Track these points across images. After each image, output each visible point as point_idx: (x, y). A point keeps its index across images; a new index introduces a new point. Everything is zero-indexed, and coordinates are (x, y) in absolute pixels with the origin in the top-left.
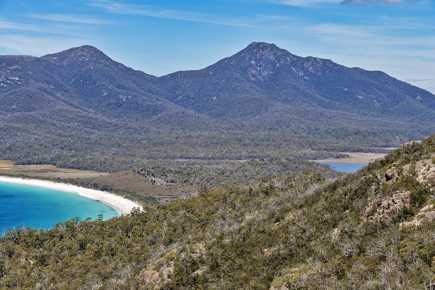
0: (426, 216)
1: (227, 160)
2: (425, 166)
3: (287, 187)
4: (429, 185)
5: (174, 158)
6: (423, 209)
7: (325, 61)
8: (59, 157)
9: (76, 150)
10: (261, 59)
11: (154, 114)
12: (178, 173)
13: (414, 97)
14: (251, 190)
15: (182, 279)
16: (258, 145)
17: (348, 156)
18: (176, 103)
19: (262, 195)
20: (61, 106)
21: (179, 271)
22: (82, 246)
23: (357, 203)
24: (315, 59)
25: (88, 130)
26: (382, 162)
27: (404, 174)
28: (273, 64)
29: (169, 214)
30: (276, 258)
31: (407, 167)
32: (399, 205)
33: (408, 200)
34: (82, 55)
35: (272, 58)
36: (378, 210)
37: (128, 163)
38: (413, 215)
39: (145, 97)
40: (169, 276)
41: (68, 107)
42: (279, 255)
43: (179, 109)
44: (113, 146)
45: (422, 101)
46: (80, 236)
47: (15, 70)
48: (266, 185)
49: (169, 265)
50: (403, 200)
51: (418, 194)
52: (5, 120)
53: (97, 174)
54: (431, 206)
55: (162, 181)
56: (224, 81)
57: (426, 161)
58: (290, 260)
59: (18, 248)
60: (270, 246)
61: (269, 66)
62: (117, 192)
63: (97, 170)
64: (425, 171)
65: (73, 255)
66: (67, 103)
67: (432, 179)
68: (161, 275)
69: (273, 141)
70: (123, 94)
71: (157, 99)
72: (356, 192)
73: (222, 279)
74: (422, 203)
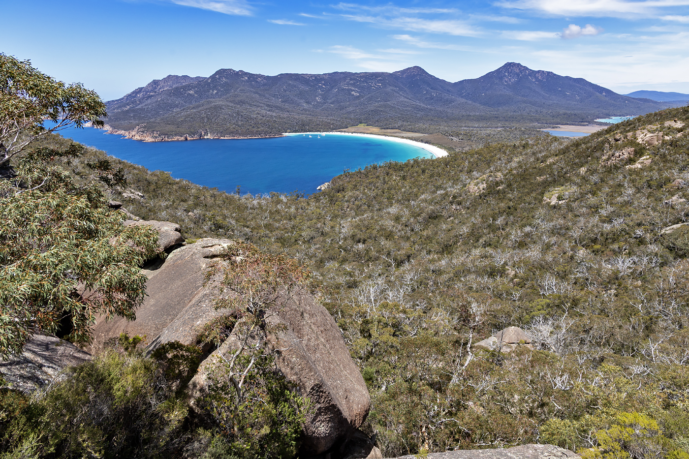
0: (645, 162)
1: (490, 128)
2: (643, 133)
3: (536, 144)
4: (647, 144)
5: (461, 127)
6: (642, 159)
7: (549, 73)
8: (402, 126)
9: (411, 122)
10: (511, 72)
11: (450, 103)
12: (465, 135)
13: (601, 94)
14: (515, 145)
15: (491, 191)
16: (507, 121)
17: (559, 127)
18: (462, 97)
19: (522, 148)
20: (402, 99)
21: (489, 187)
22: (424, 171)
24: (543, 71)
25: (415, 111)
26: (606, 131)
27: (628, 138)
28: (518, 75)
29: (469, 157)
30: (546, 182)
31: (630, 134)
32: (626, 156)
33: (633, 153)
34: (414, 72)
35: (518, 71)
36: (612, 158)
37: (437, 129)
38: (635, 162)
39: (445, 94)
40: (483, 189)
41: (406, 100)
42: (547, 180)
43: (464, 100)
44: (429, 120)
45: (606, 96)
46: (423, 166)
47: (379, 80)
48: (524, 142)
49: (483, 184)
50: (629, 153)
51: (639, 150)
52: (375, 106)
53: (422, 135)
54: (648, 157)
55: (457, 139)
56: (489, 85)
57: (643, 131)
58: (554, 184)
59: (391, 171)
60: (540, 176)
61: (516, 76)
62: (433, 144)
63: (421, 133)
64: (643, 136)
65: (419, 176)
66: (405, 97)
67: (648, 141)
68: (478, 188)
69: (516, 118)
70: (434, 93)
71: (452, 95)
72: (595, 147)
73: (515, 192)
74: (641, 155)
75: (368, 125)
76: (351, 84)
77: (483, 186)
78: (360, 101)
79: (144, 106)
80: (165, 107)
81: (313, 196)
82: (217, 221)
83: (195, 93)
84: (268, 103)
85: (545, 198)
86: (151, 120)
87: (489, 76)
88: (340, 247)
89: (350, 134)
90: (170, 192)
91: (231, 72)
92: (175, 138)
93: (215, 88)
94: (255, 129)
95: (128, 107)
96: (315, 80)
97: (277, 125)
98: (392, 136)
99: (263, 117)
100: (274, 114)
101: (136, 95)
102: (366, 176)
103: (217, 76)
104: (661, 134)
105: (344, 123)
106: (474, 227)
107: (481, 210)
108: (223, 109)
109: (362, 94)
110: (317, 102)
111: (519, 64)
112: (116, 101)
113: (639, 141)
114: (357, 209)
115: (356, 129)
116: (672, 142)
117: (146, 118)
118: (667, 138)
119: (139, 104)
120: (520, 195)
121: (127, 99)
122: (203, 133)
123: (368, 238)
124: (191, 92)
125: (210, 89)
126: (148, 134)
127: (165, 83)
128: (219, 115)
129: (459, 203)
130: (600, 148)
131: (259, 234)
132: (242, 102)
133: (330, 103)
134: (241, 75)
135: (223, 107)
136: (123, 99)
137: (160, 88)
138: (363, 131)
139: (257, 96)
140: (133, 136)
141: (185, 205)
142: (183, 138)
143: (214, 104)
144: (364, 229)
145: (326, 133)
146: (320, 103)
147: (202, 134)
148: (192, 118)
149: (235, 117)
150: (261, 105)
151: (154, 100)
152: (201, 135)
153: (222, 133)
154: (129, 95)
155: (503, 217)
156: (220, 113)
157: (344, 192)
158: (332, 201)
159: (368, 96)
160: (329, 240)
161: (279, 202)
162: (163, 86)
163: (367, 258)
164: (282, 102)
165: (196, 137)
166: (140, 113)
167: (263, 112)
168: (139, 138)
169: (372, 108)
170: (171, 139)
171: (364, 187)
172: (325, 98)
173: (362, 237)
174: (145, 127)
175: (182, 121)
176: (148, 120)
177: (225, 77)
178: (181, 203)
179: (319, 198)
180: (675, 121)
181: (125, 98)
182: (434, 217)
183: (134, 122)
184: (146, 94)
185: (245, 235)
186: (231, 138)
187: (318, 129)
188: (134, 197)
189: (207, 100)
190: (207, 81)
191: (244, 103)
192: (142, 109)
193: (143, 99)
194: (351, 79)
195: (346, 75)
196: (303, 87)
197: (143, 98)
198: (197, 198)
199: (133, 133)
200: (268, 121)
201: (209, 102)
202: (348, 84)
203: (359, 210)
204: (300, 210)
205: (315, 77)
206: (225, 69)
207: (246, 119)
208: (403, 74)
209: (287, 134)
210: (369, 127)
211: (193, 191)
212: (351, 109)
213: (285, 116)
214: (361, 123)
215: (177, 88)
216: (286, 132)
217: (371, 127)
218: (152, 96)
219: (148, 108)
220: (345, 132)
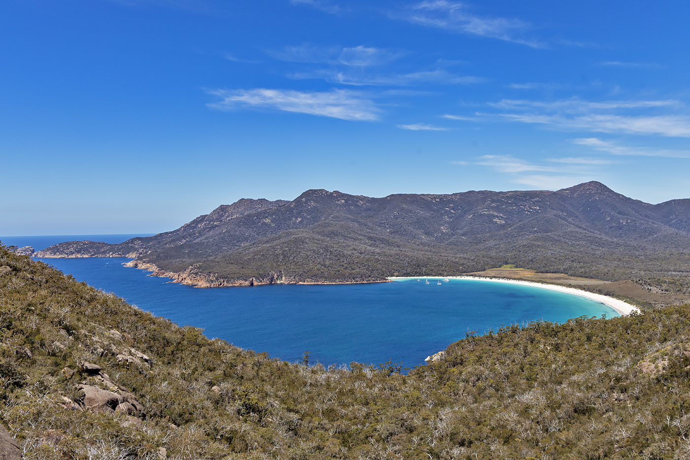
5: (668, 271)
8: (570, 268)
9: (584, 263)
11: (650, 234)
12: (672, 283)
15: (675, 372)
18: (670, 225)
20: (572, 228)
21: (672, 366)
22: (589, 339)
25: (594, 247)
29: (664, 317)
34: (590, 189)
37: (628, 274)
39: (642, 221)
40: (664, 369)
41: (578, 229)
43: (673, 230)
44: (615, 260)
46: (587, 330)
47: (536, 201)
49: (663, 359)
52: (528, 239)
53: (601, 282)
55: (657, 290)
59: (538, 337)
62: (618, 297)
63: (601, 279)
65: (581, 345)
66: (577, 226)
68: (656, 367)
70: (623, 219)
71: (653, 223)
75: (517, 267)
76: (493, 208)
77: (663, 363)
78: (505, 231)
79: (204, 239)
80: (231, 241)
81: (414, 371)
82: (249, 399)
83: (272, 221)
84: (372, 235)
86: (211, 258)
88: (431, 451)
89: (488, 280)
90: (194, 356)
91: (322, 194)
92: (238, 283)
93: (299, 214)
94: (348, 271)
95: (184, 241)
96: (439, 202)
97: (379, 266)
98: (552, 283)
99: (361, 253)
100: (378, 250)
101: (197, 225)
102: (500, 342)
103: (304, 199)
105: (480, 263)
106: (640, 430)
107: (657, 402)
108: (306, 243)
109: (509, 222)
110: (442, 233)
112: (170, 233)
114: (479, 394)
115: (497, 272)
117: (203, 255)
119: (198, 237)
121: (185, 230)
122: (276, 276)
123: (476, 439)
124: (268, 221)
125: (292, 217)
126: (202, 277)
127: (234, 209)
128: (300, 252)
129: (624, 390)
131: (311, 424)
132: (333, 234)
133: (461, 235)
134: (336, 197)
135: (307, 241)
136: (179, 230)
137: (227, 217)
138: (508, 275)
139: (356, 225)
140: (182, 280)
141: (210, 376)
142: (247, 283)
143: (294, 236)
144: (472, 424)
145: (450, 278)
146: (446, 234)
147: (273, 277)
148: (263, 255)
149: (322, 254)
150: (360, 237)
151: (218, 231)
152: (272, 279)
153: (302, 277)
154: (188, 226)
156: (301, 248)
157: (462, 366)
158: (442, 379)
159: (518, 225)
160: (415, 439)
161: (361, 377)
162: (232, 213)
164: (391, 233)
165: (266, 281)
166: (198, 249)
167: (362, 247)
168: (190, 282)
169: (525, 243)
170: (232, 283)
171: (494, 359)
172: (453, 227)
173: (467, 437)
174: (200, 268)
175: (249, 259)
176: (207, 257)
177: (314, 201)
178: (207, 373)
179: (424, 375)
181: (182, 229)
182: (582, 411)
183: (188, 260)
184: (209, 224)
185: (290, 423)
186: (313, 283)
187: (439, 272)
188: (131, 361)
189: (287, 231)
190: (289, 206)
191: (337, 235)
192: (200, 244)
193: (204, 230)
194: (493, 201)
195: (486, 195)
196: (422, 213)
198: (232, 366)
199: (184, 276)
200: (368, 260)
201: (288, 234)
202: (489, 208)
203: (481, 395)
204: (387, 392)
205: (441, 199)
206: (315, 190)
207: (336, 256)
208: (573, 193)
209: (393, 278)
210: (518, 269)
211: (228, 356)
212: (492, 243)
213: (393, 252)
214: (506, 263)
215: (249, 216)
216: (392, 276)
217: (522, 269)
218: (216, 226)
219: (208, 242)
220: (480, 276)
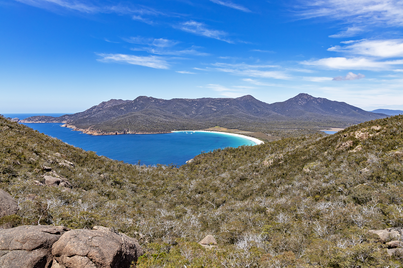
0: (358, 149)
1: (291, 129)
3: (310, 138)
4: (360, 139)
5: (274, 128)
6: (357, 147)
7: (324, 99)
8: (240, 127)
9: (245, 125)
10: (303, 98)
11: (268, 115)
12: (275, 133)
13: (355, 110)
14: (298, 138)
15: (275, 164)
16: (301, 125)
17: (331, 129)
18: (275, 112)
19: (301, 140)
21: (274, 162)
22: (246, 153)
23: (334, 144)
24: (321, 98)
25: (248, 119)
26: (343, 131)
27: (351, 135)
28: (307, 100)
29: (272, 145)
31: (352, 133)
32: (348, 145)
33: (352, 144)
34: (247, 98)
35: (306, 98)
36: (341, 146)
37: (260, 129)
38: (353, 148)
39: (265, 110)
40: (271, 163)
42: (306, 159)
43: (276, 113)
44: (255, 124)
45: (358, 112)
46: (245, 150)
47: (228, 102)
48: (303, 137)
49: (271, 160)
50: (350, 144)
51: (355, 142)
52: (225, 116)
53: (251, 132)
54: (360, 146)
55: (270, 135)
56: (290, 105)
57: (359, 131)
58: (310, 161)
59: (228, 153)
60: (304, 156)
61: (305, 100)
62: (256, 138)
63: (251, 131)
64: (358, 134)
65: (243, 155)
66: (242, 112)
67: (361, 137)
68: (269, 163)
69: (306, 124)
70: (259, 109)
71: (269, 111)
72: (333, 140)
73: (288, 165)
74: (357, 145)
75: (220, 127)
76: (212, 104)
77: (271, 161)
78: (216, 113)
79: (96, 116)
80: (107, 116)
81: (182, 167)
82: (116, 179)
83: (125, 109)
84: (165, 114)
85: (304, 169)
86: (99, 123)
87: (290, 100)
88: (188, 196)
89: (210, 132)
90: (92, 163)
91: (145, 98)
92: (111, 133)
93: (136, 106)
94: (156, 129)
95: (87, 116)
96: (192, 102)
97: (168, 127)
98: (233, 133)
99: (161, 122)
100: (167, 120)
101: (92, 110)
102: (214, 155)
103: (138, 100)
104: (368, 133)
105: (207, 125)
106: (263, 185)
107: (269, 175)
108: (139, 117)
109: (218, 110)
110: (193, 114)
111: (307, 94)
112: (81, 113)
113: (356, 137)
114: (206, 174)
115: (213, 129)
116: (373, 137)
117: (96, 122)
118: (371, 135)
119: (93, 115)
120: (290, 167)
121: (87, 112)
122: (126, 131)
123: (205, 191)
124: (122, 108)
125: (133, 107)
126: (95, 131)
127: (108, 103)
128: (136, 121)
129: (258, 171)
130: (335, 141)
131: (141, 188)
132: (150, 114)
133: (200, 115)
134: (151, 99)
135: (139, 116)
136: (85, 112)
137: (106, 106)
138: (218, 130)
139: (159, 110)
140: (87, 132)
141: (99, 170)
142: (114, 133)
143: (134, 115)
144: (203, 186)
145: (196, 131)
146: (194, 114)
148: (121, 122)
149: (145, 122)
150: (160, 115)
151: (101, 112)
152: (125, 132)
153: (137, 131)
154: (89, 110)
155: (279, 179)
157: (200, 164)
158: (192, 169)
159: (221, 111)
160: (182, 192)
161: (161, 169)
163: (201, 203)
164: (173, 114)
165: (122, 133)
166: (93, 120)
167: (162, 119)
168: (90, 133)
169: (223, 118)
170: (108, 133)
171: (212, 161)
172: (197, 111)
173: (201, 190)
174: (94, 127)
175: (115, 124)
177: (142, 100)
178: (98, 169)
179: (185, 168)
180: (377, 126)
182: (243, 179)
183: (89, 124)
184: (98, 109)
185: (133, 188)
186: (142, 133)
187: (191, 129)
188: (65, 165)
189: (131, 113)
190: (132, 102)
191: (151, 114)
192: (94, 117)
194: (212, 102)
195: (209, 100)
196: (185, 106)
197: (96, 111)
198: (109, 166)
199: (88, 130)
200: (164, 124)
201: (131, 114)
202: (210, 104)
204: (171, 175)
206: (142, 96)
207: (151, 123)
208: (241, 99)
209: (174, 131)
210: (221, 128)
211: (107, 162)
212: (211, 118)
213: (174, 121)
214: (217, 125)
215: (115, 106)
216: (173, 130)
218: (101, 110)
219: (98, 117)
220: (207, 130)
